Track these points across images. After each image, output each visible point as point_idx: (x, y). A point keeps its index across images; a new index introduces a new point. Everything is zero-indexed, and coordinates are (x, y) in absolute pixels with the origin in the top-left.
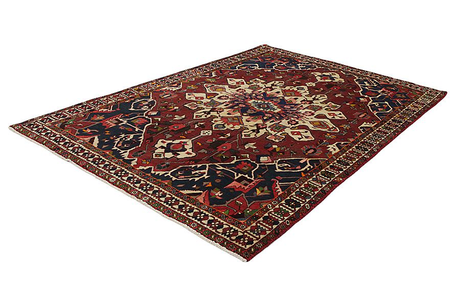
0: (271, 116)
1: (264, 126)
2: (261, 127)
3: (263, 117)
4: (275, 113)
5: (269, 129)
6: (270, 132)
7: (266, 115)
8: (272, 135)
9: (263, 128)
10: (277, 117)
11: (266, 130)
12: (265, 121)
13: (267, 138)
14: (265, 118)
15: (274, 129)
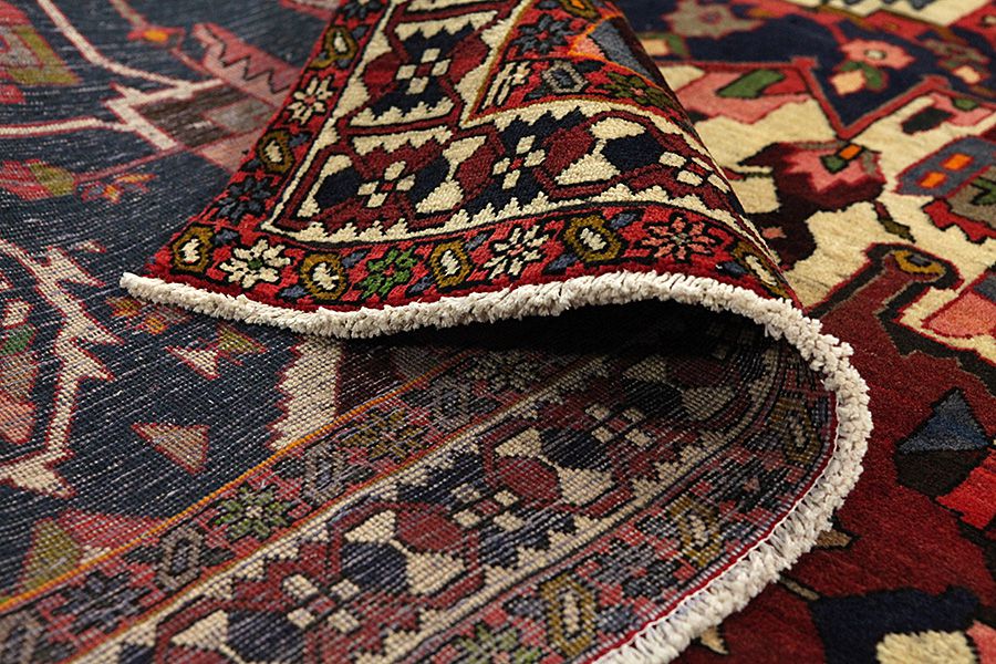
0: (897, 58)
1: (852, 175)
2: (822, 181)
3: (825, 75)
4: (931, 31)
5: (907, 209)
6: (928, 237)
7: (855, 49)
8: (950, 277)
9: (840, 198)
10: (969, 75)
11: (884, 216)
12: (849, 112)
13: (913, 317)
14: (847, 83)
15: (961, 205)
